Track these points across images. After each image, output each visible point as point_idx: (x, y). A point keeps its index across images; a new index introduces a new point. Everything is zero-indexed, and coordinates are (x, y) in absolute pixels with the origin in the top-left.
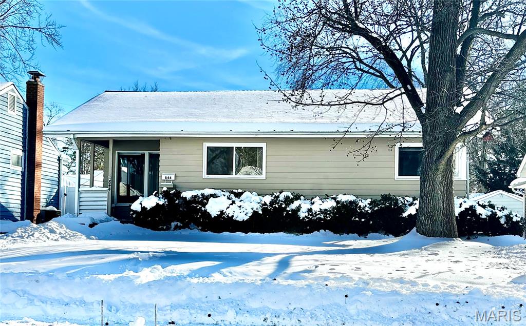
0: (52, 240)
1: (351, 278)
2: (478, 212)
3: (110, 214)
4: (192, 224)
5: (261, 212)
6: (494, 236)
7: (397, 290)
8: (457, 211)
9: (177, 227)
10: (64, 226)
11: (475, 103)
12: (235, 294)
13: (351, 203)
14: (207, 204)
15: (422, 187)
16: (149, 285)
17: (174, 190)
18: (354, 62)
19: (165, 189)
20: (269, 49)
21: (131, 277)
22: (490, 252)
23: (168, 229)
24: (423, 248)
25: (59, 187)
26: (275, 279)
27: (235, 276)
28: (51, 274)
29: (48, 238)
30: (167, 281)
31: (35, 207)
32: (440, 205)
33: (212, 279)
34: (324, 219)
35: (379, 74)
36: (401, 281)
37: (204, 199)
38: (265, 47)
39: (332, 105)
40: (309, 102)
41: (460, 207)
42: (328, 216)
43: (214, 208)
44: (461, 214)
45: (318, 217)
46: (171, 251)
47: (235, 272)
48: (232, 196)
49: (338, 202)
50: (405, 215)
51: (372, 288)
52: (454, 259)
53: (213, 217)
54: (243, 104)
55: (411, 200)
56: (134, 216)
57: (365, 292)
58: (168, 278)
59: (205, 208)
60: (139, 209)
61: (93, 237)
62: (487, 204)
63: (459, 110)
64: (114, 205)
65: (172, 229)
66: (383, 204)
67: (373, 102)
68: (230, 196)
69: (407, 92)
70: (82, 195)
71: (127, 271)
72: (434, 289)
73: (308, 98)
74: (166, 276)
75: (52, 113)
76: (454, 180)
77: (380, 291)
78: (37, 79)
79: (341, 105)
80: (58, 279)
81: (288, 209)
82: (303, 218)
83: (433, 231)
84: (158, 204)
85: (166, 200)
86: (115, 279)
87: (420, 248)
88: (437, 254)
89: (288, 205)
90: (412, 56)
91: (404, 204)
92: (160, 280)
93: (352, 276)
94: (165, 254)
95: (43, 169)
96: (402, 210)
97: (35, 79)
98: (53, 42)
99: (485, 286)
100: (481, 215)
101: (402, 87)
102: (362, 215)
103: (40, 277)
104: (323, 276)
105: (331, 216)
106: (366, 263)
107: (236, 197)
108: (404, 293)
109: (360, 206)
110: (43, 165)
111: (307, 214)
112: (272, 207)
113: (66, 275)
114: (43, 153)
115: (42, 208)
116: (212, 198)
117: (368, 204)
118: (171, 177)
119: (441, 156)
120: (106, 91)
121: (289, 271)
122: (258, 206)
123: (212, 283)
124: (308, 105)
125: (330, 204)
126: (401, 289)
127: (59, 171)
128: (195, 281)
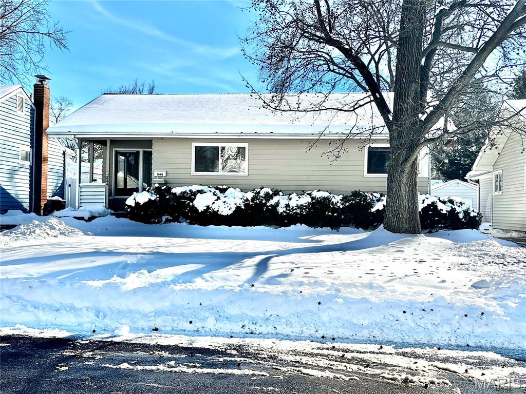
0: (52, 236)
1: (324, 283)
2: (439, 208)
3: (107, 207)
4: (181, 217)
5: (243, 207)
6: (454, 230)
7: (367, 297)
8: (421, 207)
9: (167, 221)
10: (63, 222)
11: (438, 111)
12: (215, 300)
13: (325, 199)
14: (194, 199)
15: (389, 187)
16: (135, 291)
17: (165, 187)
18: (328, 64)
19: (157, 185)
20: (251, 58)
21: (119, 284)
22: (451, 248)
23: (160, 222)
24: (390, 244)
25: (64, 179)
26: (253, 285)
27: (216, 281)
28: (44, 279)
29: (48, 235)
30: (151, 288)
31: (42, 198)
32: (405, 203)
33: (193, 285)
34: (301, 214)
35: (350, 76)
36: (370, 286)
37: (192, 195)
38: (247, 57)
39: (308, 111)
40: (287, 108)
41: (423, 203)
42: (304, 211)
43: (200, 203)
44: (424, 209)
45: (295, 211)
46: (158, 252)
47: (216, 277)
48: (218, 192)
49: (313, 198)
50: (373, 210)
51: (344, 295)
52: (419, 259)
53: (200, 211)
54: (228, 107)
55: (378, 195)
56: (129, 210)
57: (336, 299)
58: (152, 285)
59: (193, 203)
60: (133, 205)
61: (90, 233)
62: (446, 200)
63: (423, 117)
64: (111, 198)
65: (163, 222)
66: (353, 200)
67: (344, 109)
68: (215, 192)
69: (376, 99)
70: (82, 190)
71: (115, 276)
72: (402, 296)
73: (286, 105)
74: (151, 283)
75: (63, 106)
76: (418, 181)
77: (351, 298)
78: (43, 82)
79: (316, 111)
80: (50, 285)
81: (268, 204)
82: (281, 213)
83: (399, 227)
84: (150, 200)
85: (158, 196)
86: (103, 285)
87: (386, 244)
88: (402, 251)
89: (268, 200)
90: (379, 59)
91: (372, 200)
92: (145, 287)
93: (324, 281)
94: (152, 257)
95: (49, 163)
96: (370, 205)
97: (41, 82)
98: (61, 46)
99: (448, 291)
100: (442, 210)
101: (372, 95)
102: (334, 210)
103: (33, 283)
104: (298, 281)
105: (306, 211)
106: (338, 265)
107: (221, 193)
108: (374, 300)
109: (333, 202)
110: (49, 159)
111: (285, 209)
112: (254, 202)
113: (57, 281)
114: (49, 149)
115: (48, 198)
116: (199, 194)
117: (340, 200)
118: (162, 174)
119: (406, 160)
120: (105, 94)
121: (267, 275)
122: (241, 201)
123: (193, 290)
124: (286, 111)
125: (305, 200)
126: (370, 296)
127: (64, 164)
128: (177, 287)
